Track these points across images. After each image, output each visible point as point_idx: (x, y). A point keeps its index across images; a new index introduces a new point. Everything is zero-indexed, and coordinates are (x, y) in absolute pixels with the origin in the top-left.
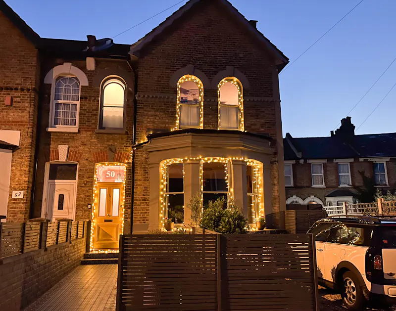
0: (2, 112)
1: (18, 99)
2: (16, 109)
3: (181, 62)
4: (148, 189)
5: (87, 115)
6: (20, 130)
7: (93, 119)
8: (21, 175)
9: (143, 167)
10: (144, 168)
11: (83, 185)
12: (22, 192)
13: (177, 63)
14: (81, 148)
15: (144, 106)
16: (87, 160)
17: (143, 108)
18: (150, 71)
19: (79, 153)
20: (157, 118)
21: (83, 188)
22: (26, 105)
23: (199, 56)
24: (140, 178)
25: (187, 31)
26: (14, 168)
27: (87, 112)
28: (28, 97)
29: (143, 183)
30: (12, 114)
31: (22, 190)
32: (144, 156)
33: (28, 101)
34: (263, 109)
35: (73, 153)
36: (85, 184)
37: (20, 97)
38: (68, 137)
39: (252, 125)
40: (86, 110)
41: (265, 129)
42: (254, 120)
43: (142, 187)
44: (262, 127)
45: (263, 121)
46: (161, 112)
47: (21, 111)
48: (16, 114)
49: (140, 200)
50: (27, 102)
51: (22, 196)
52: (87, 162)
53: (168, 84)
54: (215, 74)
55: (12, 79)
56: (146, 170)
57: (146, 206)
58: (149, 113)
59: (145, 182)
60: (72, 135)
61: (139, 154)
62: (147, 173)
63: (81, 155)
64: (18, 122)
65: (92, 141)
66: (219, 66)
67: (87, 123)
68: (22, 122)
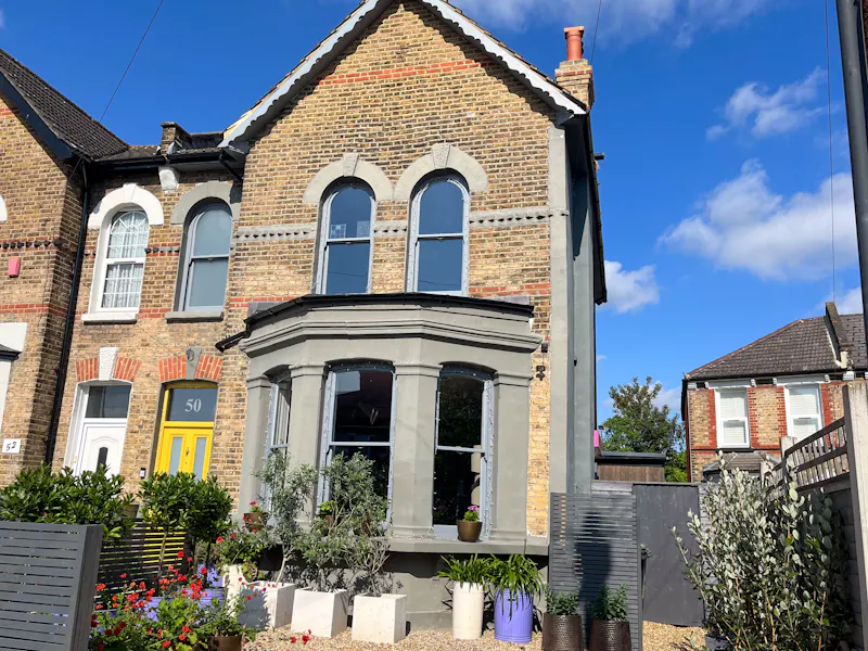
0: (3, 288)
1: (30, 263)
2: (25, 282)
3: (331, 150)
4: (242, 437)
5: (155, 284)
6: (28, 321)
7: (166, 292)
8: (21, 408)
9: (235, 387)
10: (237, 390)
11: (137, 429)
12: (18, 441)
13: (323, 154)
14: (139, 352)
15: (249, 254)
16: (148, 375)
17: (246, 260)
18: (267, 180)
19: (135, 362)
20: (273, 277)
21: (135, 435)
22: (42, 271)
23: (373, 130)
24: (227, 412)
25: (352, 81)
26: (11, 395)
27: (156, 278)
28: (45, 258)
29: (233, 423)
30: (18, 292)
31: (20, 437)
32: (240, 363)
33: (46, 264)
34: (519, 238)
35: (125, 362)
36: (140, 427)
37: (32, 258)
38: (120, 331)
39: (487, 278)
40: (154, 273)
41: (522, 287)
42: (493, 267)
43: (229, 432)
44: (515, 282)
45: (516, 266)
46: (281, 263)
47: (32, 285)
48: (24, 291)
49: (224, 462)
50: (44, 267)
51: (17, 450)
52: (147, 380)
53: (300, 202)
54: (405, 167)
55: (25, 226)
56: (240, 395)
57: (234, 476)
58: (259, 268)
59: (237, 421)
60: (126, 326)
61: (230, 360)
62: (243, 400)
63: (138, 366)
64: (26, 306)
65: (162, 335)
66: (416, 146)
67: (154, 300)
68: (32, 306)
